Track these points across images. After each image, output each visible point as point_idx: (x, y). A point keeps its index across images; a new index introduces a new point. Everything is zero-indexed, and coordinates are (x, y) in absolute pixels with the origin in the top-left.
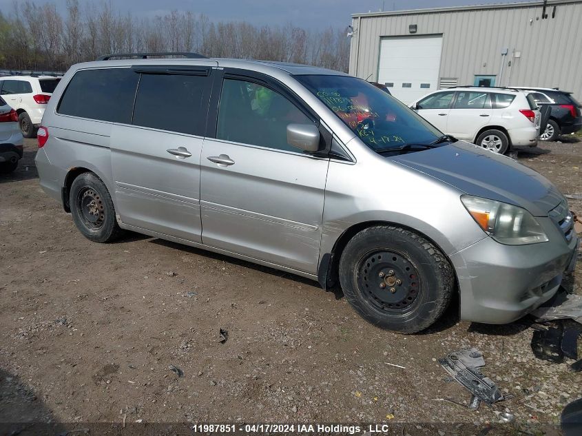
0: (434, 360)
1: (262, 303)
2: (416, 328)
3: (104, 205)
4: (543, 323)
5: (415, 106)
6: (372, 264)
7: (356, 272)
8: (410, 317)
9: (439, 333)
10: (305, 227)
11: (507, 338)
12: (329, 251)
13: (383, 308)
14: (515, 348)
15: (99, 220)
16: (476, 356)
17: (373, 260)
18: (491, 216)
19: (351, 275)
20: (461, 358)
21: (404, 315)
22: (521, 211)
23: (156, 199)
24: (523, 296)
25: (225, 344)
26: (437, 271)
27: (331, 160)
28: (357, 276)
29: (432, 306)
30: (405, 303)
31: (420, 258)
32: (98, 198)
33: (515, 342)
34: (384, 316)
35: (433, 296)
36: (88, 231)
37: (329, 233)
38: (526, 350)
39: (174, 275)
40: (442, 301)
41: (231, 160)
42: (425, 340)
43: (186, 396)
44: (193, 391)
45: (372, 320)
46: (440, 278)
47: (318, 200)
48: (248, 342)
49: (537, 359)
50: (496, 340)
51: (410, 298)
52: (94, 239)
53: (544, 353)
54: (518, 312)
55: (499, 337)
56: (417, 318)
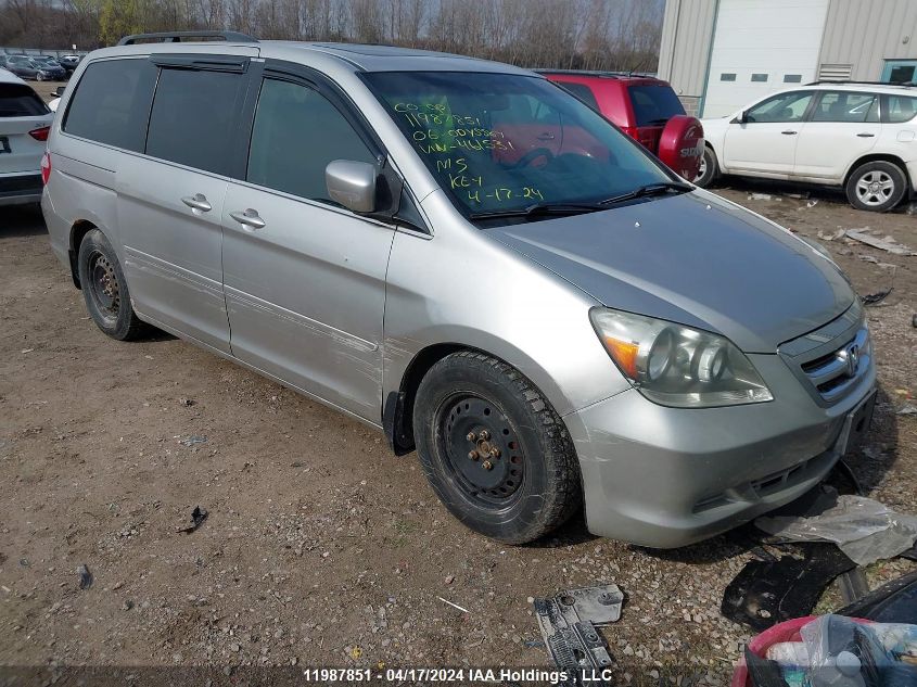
0: (531, 600)
1: (296, 465)
2: (517, 538)
3: (117, 280)
4: (780, 545)
5: (740, 118)
6: (457, 417)
7: (435, 429)
8: (508, 516)
9: (569, 548)
10: (360, 344)
11: (693, 568)
12: (397, 389)
13: (475, 494)
14: (695, 591)
15: (114, 304)
16: (609, 601)
17: (459, 410)
18: (644, 349)
19: (427, 432)
20: (579, 601)
21: (500, 512)
22: (717, 341)
23: (173, 279)
24: (698, 504)
25: (191, 536)
26: (545, 442)
27: (399, 228)
28: (436, 435)
29: (537, 503)
30: (504, 490)
31: (518, 415)
32: (111, 270)
33: (704, 579)
34: (474, 509)
35: (539, 486)
36: (102, 320)
37: (395, 358)
38: (713, 598)
39: (189, 403)
40: (554, 496)
41: (261, 219)
42: (537, 558)
43: (72, 625)
44: (89, 616)
45: (456, 512)
46: (549, 455)
47: (377, 298)
48: (230, 535)
49: (724, 619)
50: (671, 571)
51: (510, 483)
52: (109, 332)
53: (743, 608)
54: (689, 531)
55: (680, 565)
56: (517, 520)
